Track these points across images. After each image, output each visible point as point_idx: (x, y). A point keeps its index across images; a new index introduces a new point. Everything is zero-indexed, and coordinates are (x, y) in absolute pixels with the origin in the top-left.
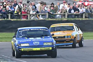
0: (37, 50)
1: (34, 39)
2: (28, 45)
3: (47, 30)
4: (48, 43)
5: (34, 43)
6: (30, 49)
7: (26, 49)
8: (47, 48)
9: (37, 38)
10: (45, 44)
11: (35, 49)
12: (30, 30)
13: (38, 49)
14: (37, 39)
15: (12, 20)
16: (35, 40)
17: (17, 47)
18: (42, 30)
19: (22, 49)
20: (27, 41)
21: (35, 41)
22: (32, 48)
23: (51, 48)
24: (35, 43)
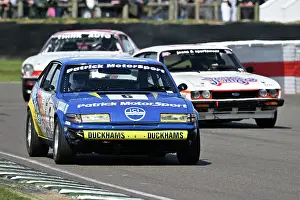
0: (138, 137)
1: (125, 101)
2: (106, 118)
3: (163, 71)
4: (174, 116)
5: (127, 114)
6: (114, 132)
7: (100, 134)
8: (173, 132)
9: (135, 97)
10: (164, 119)
11: (130, 135)
12: (105, 66)
13: (142, 135)
14: (137, 101)
16: (129, 103)
17: (68, 123)
18: (145, 68)
19: (86, 134)
20: (103, 104)
21: (130, 106)
22: (121, 132)
23: (185, 134)
24: (130, 113)
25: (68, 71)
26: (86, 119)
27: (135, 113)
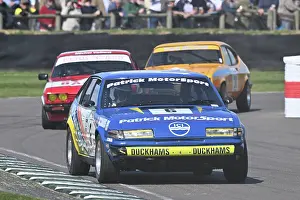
0: (183, 154)
1: (168, 116)
2: (149, 134)
3: (207, 84)
4: (221, 130)
5: (171, 129)
6: (158, 148)
7: (142, 150)
8: (219, 147)
9: (179, 111)
10: (210, 133)
11: (174, 151)
12: (146, 80)
13: (187, 150)
14: (181, 115)
15: (7, 32)
16: (172, 118)
18: (189, 81)
19: (129, 151)
20: (145, 119)
21: (174, 121)
22: (165, 148)
23: (232, 149)
24: (174, 128)
25: (108, 86)
26: (128, 135)
27: (179, 128)
